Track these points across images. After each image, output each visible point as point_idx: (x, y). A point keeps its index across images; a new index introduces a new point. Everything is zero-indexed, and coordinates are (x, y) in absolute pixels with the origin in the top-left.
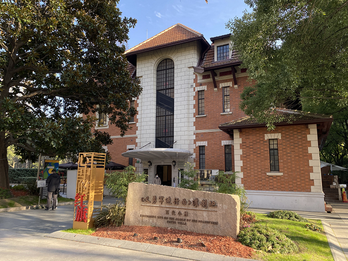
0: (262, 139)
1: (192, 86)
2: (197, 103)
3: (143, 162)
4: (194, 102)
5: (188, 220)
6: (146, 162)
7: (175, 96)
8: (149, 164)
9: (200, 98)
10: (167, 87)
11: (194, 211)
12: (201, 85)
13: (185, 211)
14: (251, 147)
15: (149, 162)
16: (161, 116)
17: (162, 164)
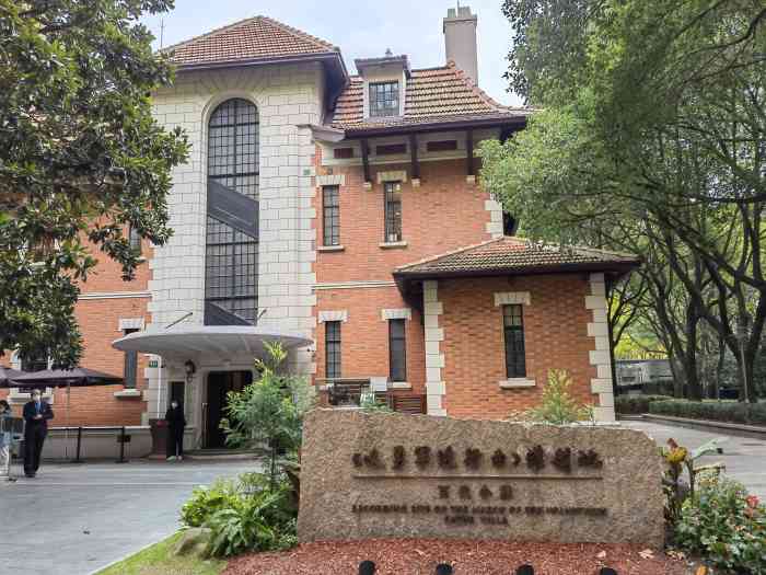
0: (488, 305)
1: (307, 172)
2: (321, 214)
3: (169, 364)
4: (313, 213)
5: (512, 510)
6: (179, 365)
7: (263, 195)
8: (188, 369)
9: (328, 203)
10: (239, 171)
11: (531, 483)
12: (330, 171)
13: (503, 483)
14: (464, 322)
15: (189, 363)
16: (219, 245)
17: (227, 367)
